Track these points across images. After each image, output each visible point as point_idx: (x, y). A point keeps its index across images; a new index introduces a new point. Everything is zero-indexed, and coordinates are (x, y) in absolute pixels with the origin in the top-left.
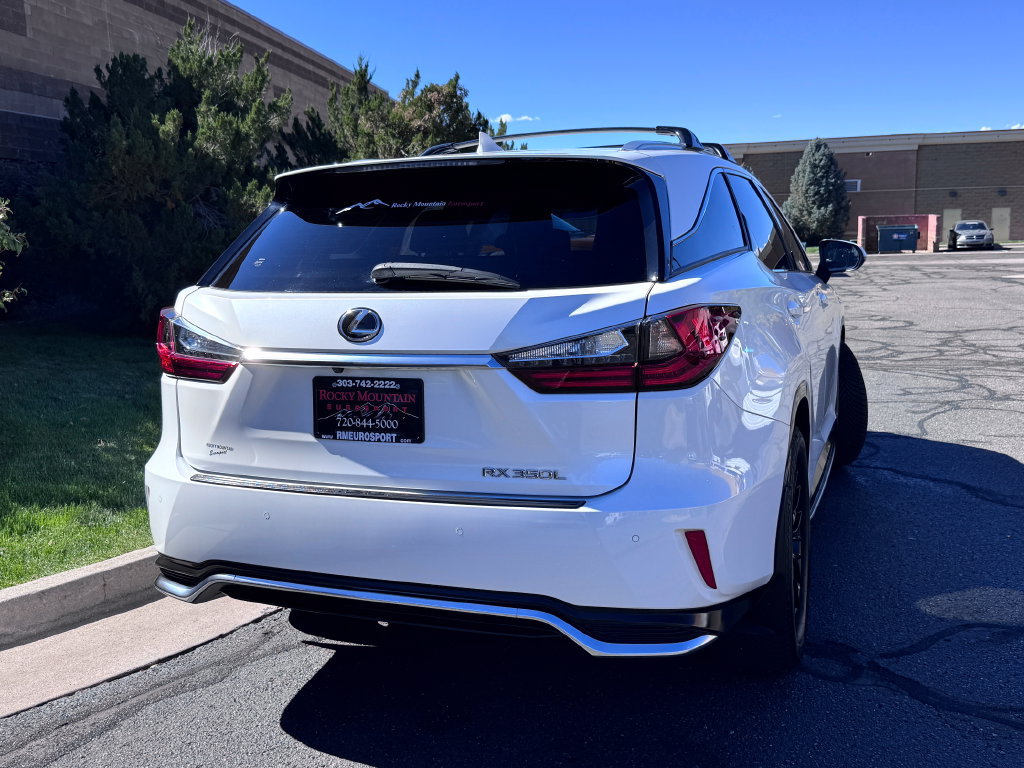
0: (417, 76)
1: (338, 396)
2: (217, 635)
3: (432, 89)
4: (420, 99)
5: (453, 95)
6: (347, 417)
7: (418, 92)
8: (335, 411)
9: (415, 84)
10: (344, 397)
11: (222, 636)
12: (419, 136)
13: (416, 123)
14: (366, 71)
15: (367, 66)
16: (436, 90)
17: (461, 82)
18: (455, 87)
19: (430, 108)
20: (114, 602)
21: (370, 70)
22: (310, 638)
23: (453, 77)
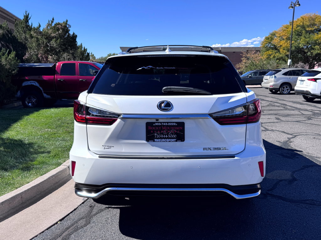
0: (53, 19)
1: (155, 128)
2: (74, 209)
3: (59, 24)
4: (54, 27)
5: (66, 26)
6: (158, 134)
7: (53, 25)
8: (154, 133)
9: (52, 22)
10: (157, 128)
11: (75, 209)
12: (54, 39)
13: (53, 35)
14: (28, 16)
15: (28, 14)
16: (60, 24)
17: (68, 23)
18: (66, 24)
19: (58, 30)
20: (25, 203)
21: (29, 16)
22: (107, 206)
23: (65, 21)
